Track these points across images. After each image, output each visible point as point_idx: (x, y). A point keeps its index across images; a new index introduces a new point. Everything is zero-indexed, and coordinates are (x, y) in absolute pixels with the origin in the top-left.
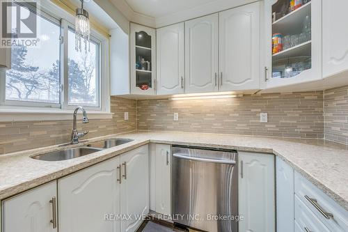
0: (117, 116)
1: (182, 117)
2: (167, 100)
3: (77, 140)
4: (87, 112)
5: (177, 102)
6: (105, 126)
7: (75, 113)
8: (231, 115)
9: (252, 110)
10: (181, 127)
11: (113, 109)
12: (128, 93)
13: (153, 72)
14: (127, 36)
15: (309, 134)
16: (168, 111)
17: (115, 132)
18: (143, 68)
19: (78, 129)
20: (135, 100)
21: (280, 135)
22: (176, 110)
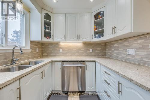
0: (33, 50)
1: (63, 51)
2: (57, 44)
3: (15, 63)
4: (22, 49)
5: (62, 45)
6: (27, 55)
7: (14, 49)
8: (82, 50)
9: (88, 48)
10: (64, 55)
11: (31, 47)
12: (41, 40)
13: (52, 31)
14: (40, 14)
15: (103, 55)
16: (58, 48)
17: (32, 58)
18: (47, 29)
19: (15, 57)
20: (41, 43)
21: (96, 56)
22: (61, 48)
